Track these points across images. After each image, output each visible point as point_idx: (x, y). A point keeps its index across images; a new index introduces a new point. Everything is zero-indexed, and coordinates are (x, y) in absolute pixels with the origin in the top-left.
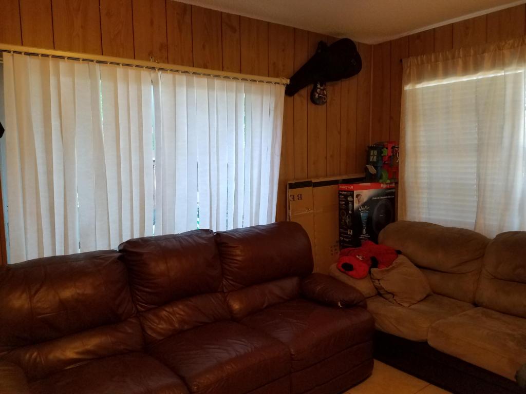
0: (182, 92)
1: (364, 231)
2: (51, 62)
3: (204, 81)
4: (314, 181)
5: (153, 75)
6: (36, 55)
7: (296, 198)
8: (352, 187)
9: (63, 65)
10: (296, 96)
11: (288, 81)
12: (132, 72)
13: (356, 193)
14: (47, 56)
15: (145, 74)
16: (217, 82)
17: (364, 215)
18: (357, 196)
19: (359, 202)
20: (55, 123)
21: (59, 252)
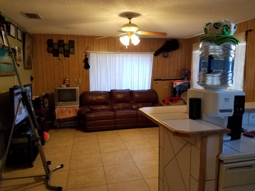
0: (125, 58)
1: (177, 94)
2: (98, 54)
3: (130, 55)
4: (162, 79)
5: (118, 55)
6: (96, 53)
7: (156, 83)
8: (173, 81)
9: (100, 54)
10: (158, 56)
11: (154, 53)
12: (114, 54)
13: (174, 83)
14: (98, 53)
15: (117, 55)
16: (134, 55)
17: (177, 90)
18: (175, 84)
19: (176, 85)
20: (99, 65)
21: (99, 90)
